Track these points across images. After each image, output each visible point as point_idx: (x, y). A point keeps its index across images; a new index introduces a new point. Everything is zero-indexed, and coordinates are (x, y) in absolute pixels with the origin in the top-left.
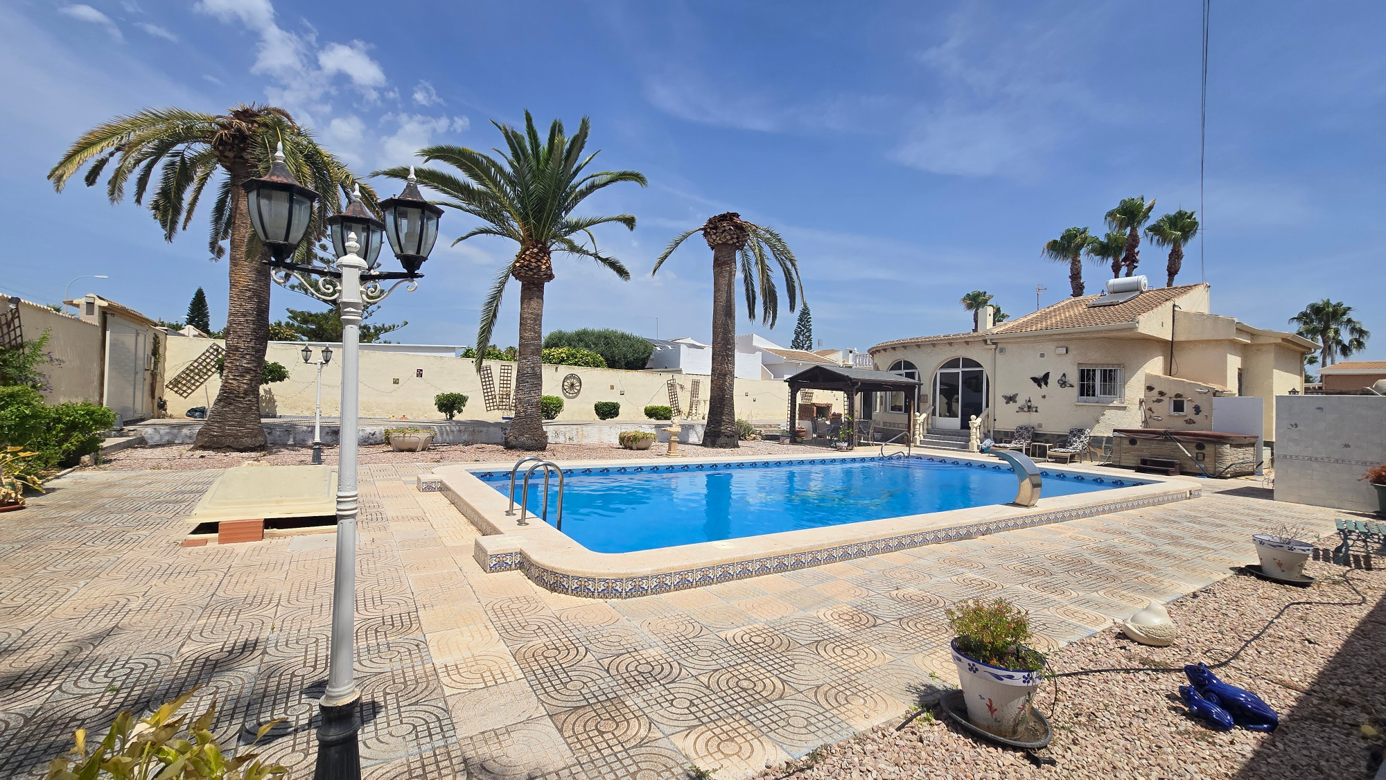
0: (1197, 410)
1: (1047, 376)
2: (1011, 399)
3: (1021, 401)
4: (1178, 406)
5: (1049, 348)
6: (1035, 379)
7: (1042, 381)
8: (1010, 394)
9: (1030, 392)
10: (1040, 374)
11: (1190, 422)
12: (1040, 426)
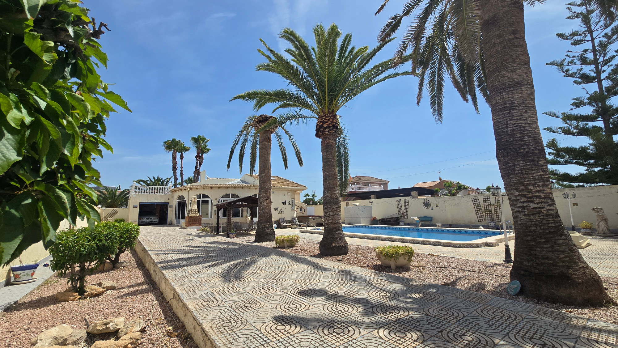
0: (304, 210)
1: (286, 201)
2: (276, 209)
3: (279, 210)
4: (301, 210)
5: (286, 192)
6: (283, 203)
7: (284, 203)
8: (276, 207)
9: (281, 207)
10: (284, 201)
11: (303, 214)
12: (284, 218)
